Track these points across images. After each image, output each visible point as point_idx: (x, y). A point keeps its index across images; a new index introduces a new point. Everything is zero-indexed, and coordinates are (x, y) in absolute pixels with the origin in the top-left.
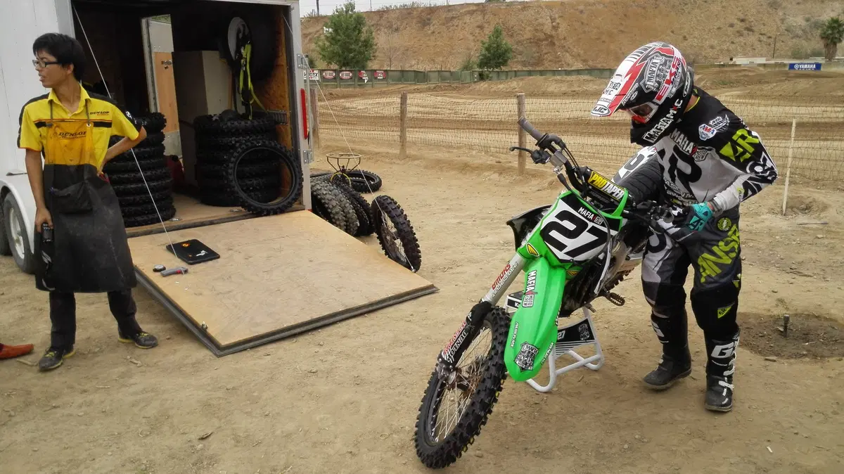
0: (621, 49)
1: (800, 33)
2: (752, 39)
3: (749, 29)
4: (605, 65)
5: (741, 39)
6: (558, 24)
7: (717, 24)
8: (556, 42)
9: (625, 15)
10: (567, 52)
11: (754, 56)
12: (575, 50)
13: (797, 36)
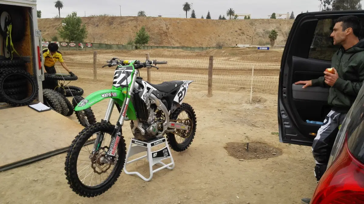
0: (194, 39)
1: (261, 35)
2: (244, 37)
3: (243, 33)
4: (188, 45)
5: (240, 37)
6: (169, 27)
7: (231, 31)
8: (168, 35)
9: (196, 25)
10: (173, 39)
11: (245, 44)
12: (176, 38)
13: (260, 37)
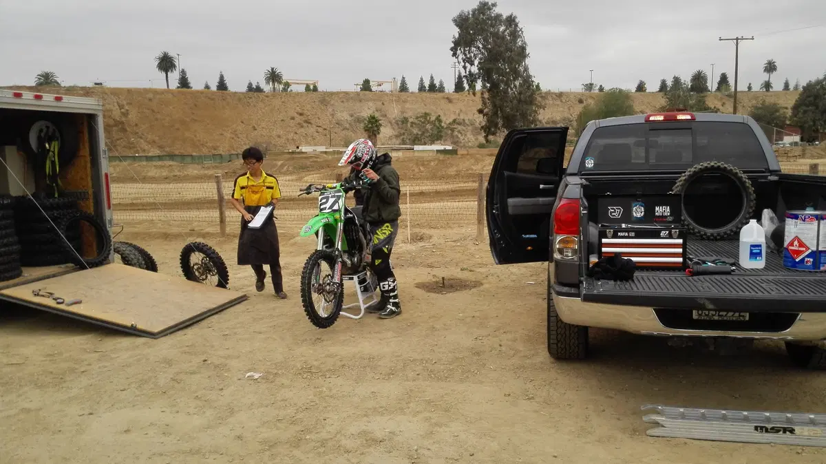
0: (195, 136)
1: (348, 126)
2: (311, 130)
3: (307, 122)
4: (182, 151)
5: (302, 130)
6: (127, 110)
7: (281, 117)
8: (128, 129)
9: (196, 105)
10: (141, 138)
11: (315, 145)
12: (149, 136)
13: (345, 129)
